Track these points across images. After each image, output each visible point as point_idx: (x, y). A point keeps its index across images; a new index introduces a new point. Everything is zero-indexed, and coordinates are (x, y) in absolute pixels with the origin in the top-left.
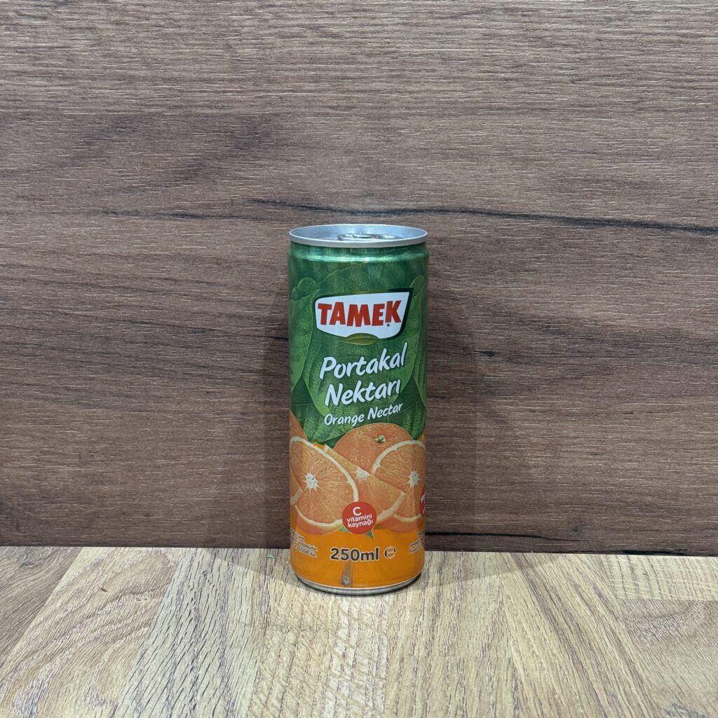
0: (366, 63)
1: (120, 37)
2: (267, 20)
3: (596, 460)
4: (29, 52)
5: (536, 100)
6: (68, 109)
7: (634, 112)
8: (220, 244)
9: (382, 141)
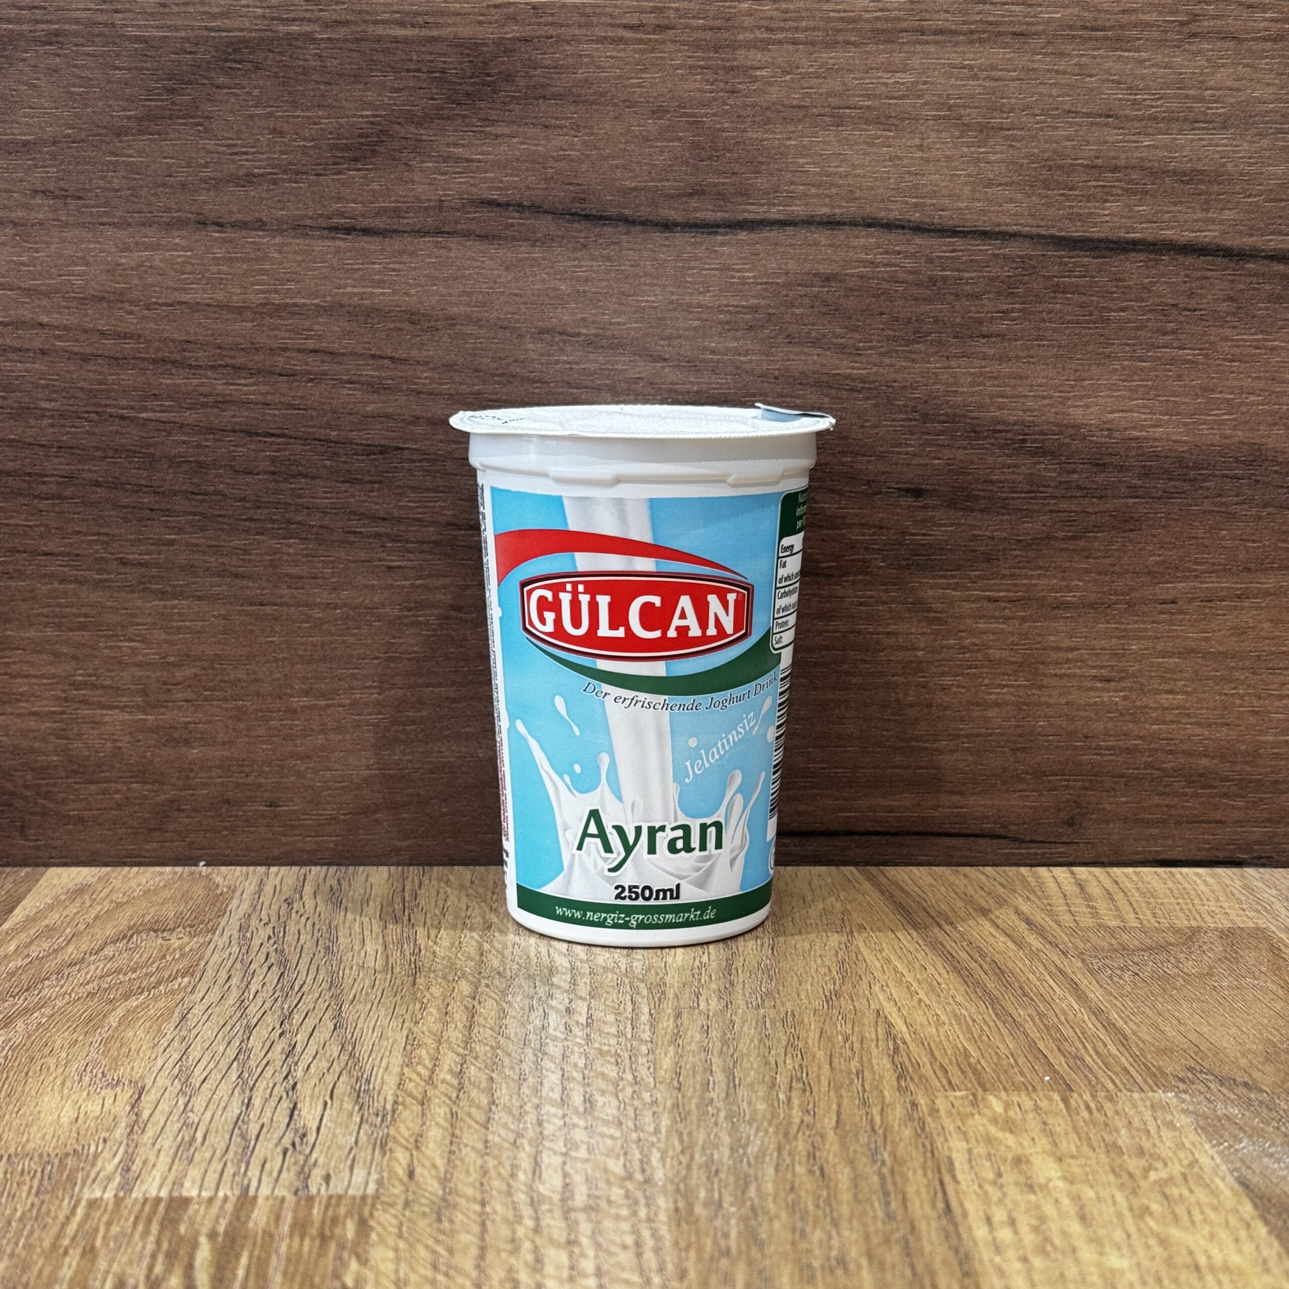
3: (1109, 691)
5: (1005, 16)
6: (133, 26)
7: (1181, 40)
8: (417, 285)
9: (722, 90)
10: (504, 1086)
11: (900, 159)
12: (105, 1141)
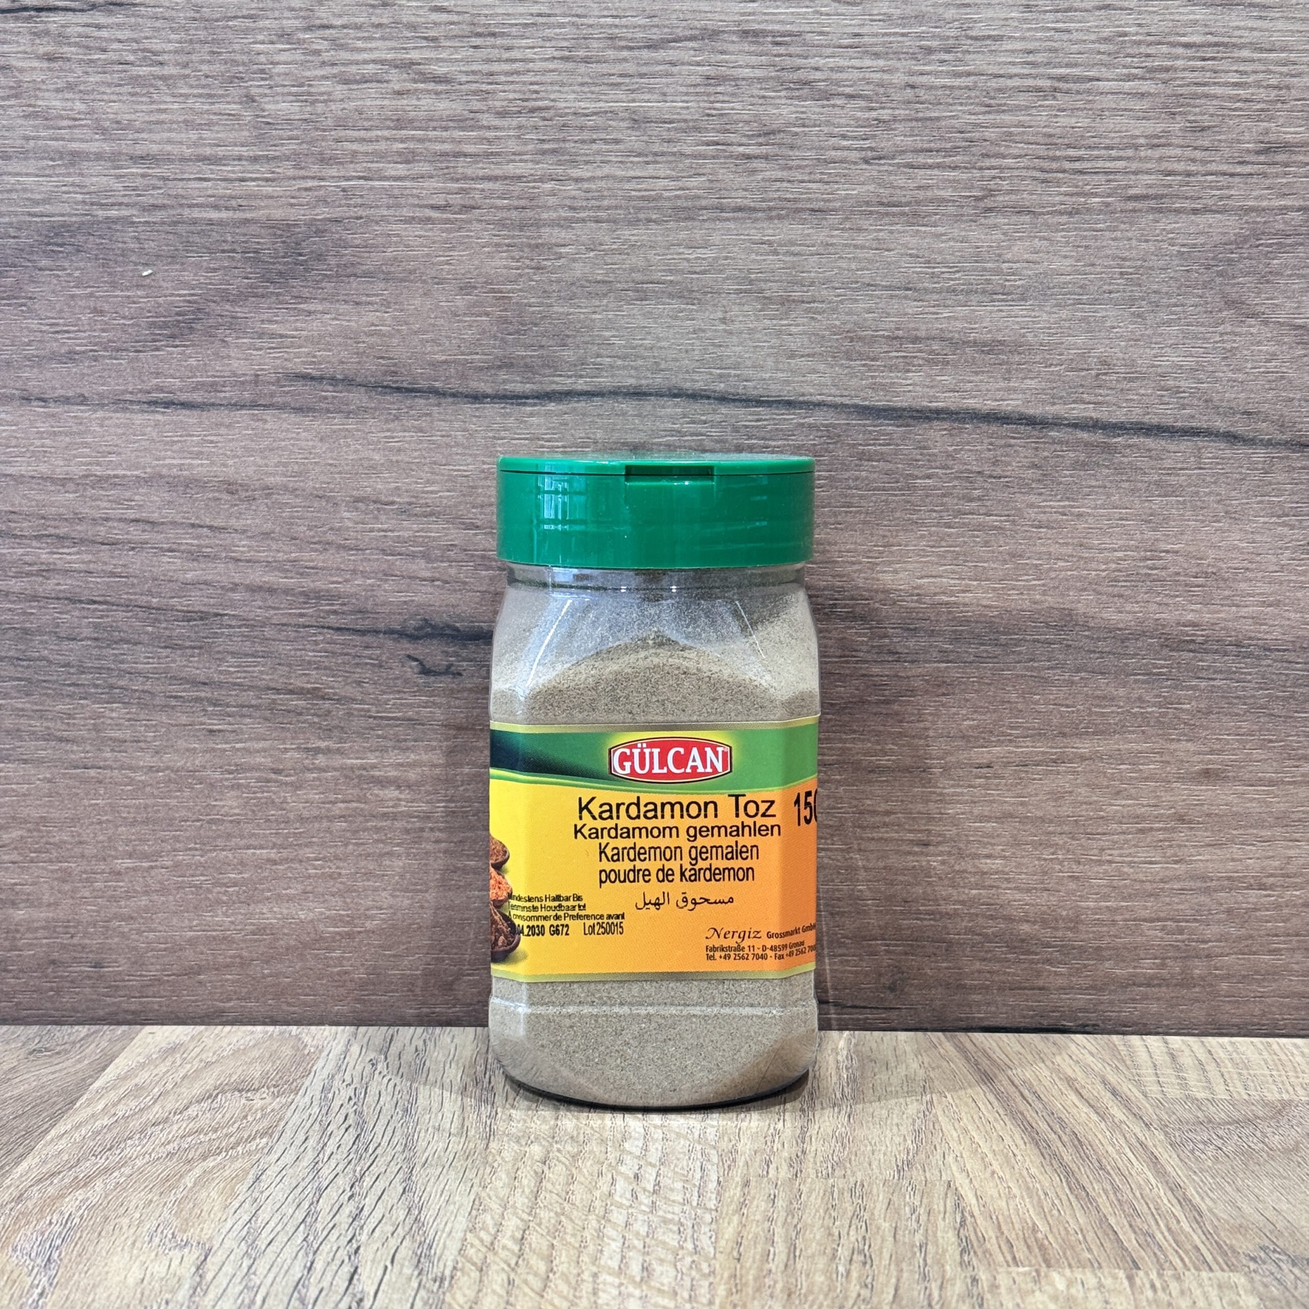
0: (496, 128)
1: (55, 83)
2: (317, 52)
3: (927, 855)
5: (802, 193)
7: (977, 215)
8: (235, 456)
9: (528, 267)
11: (704, 331)
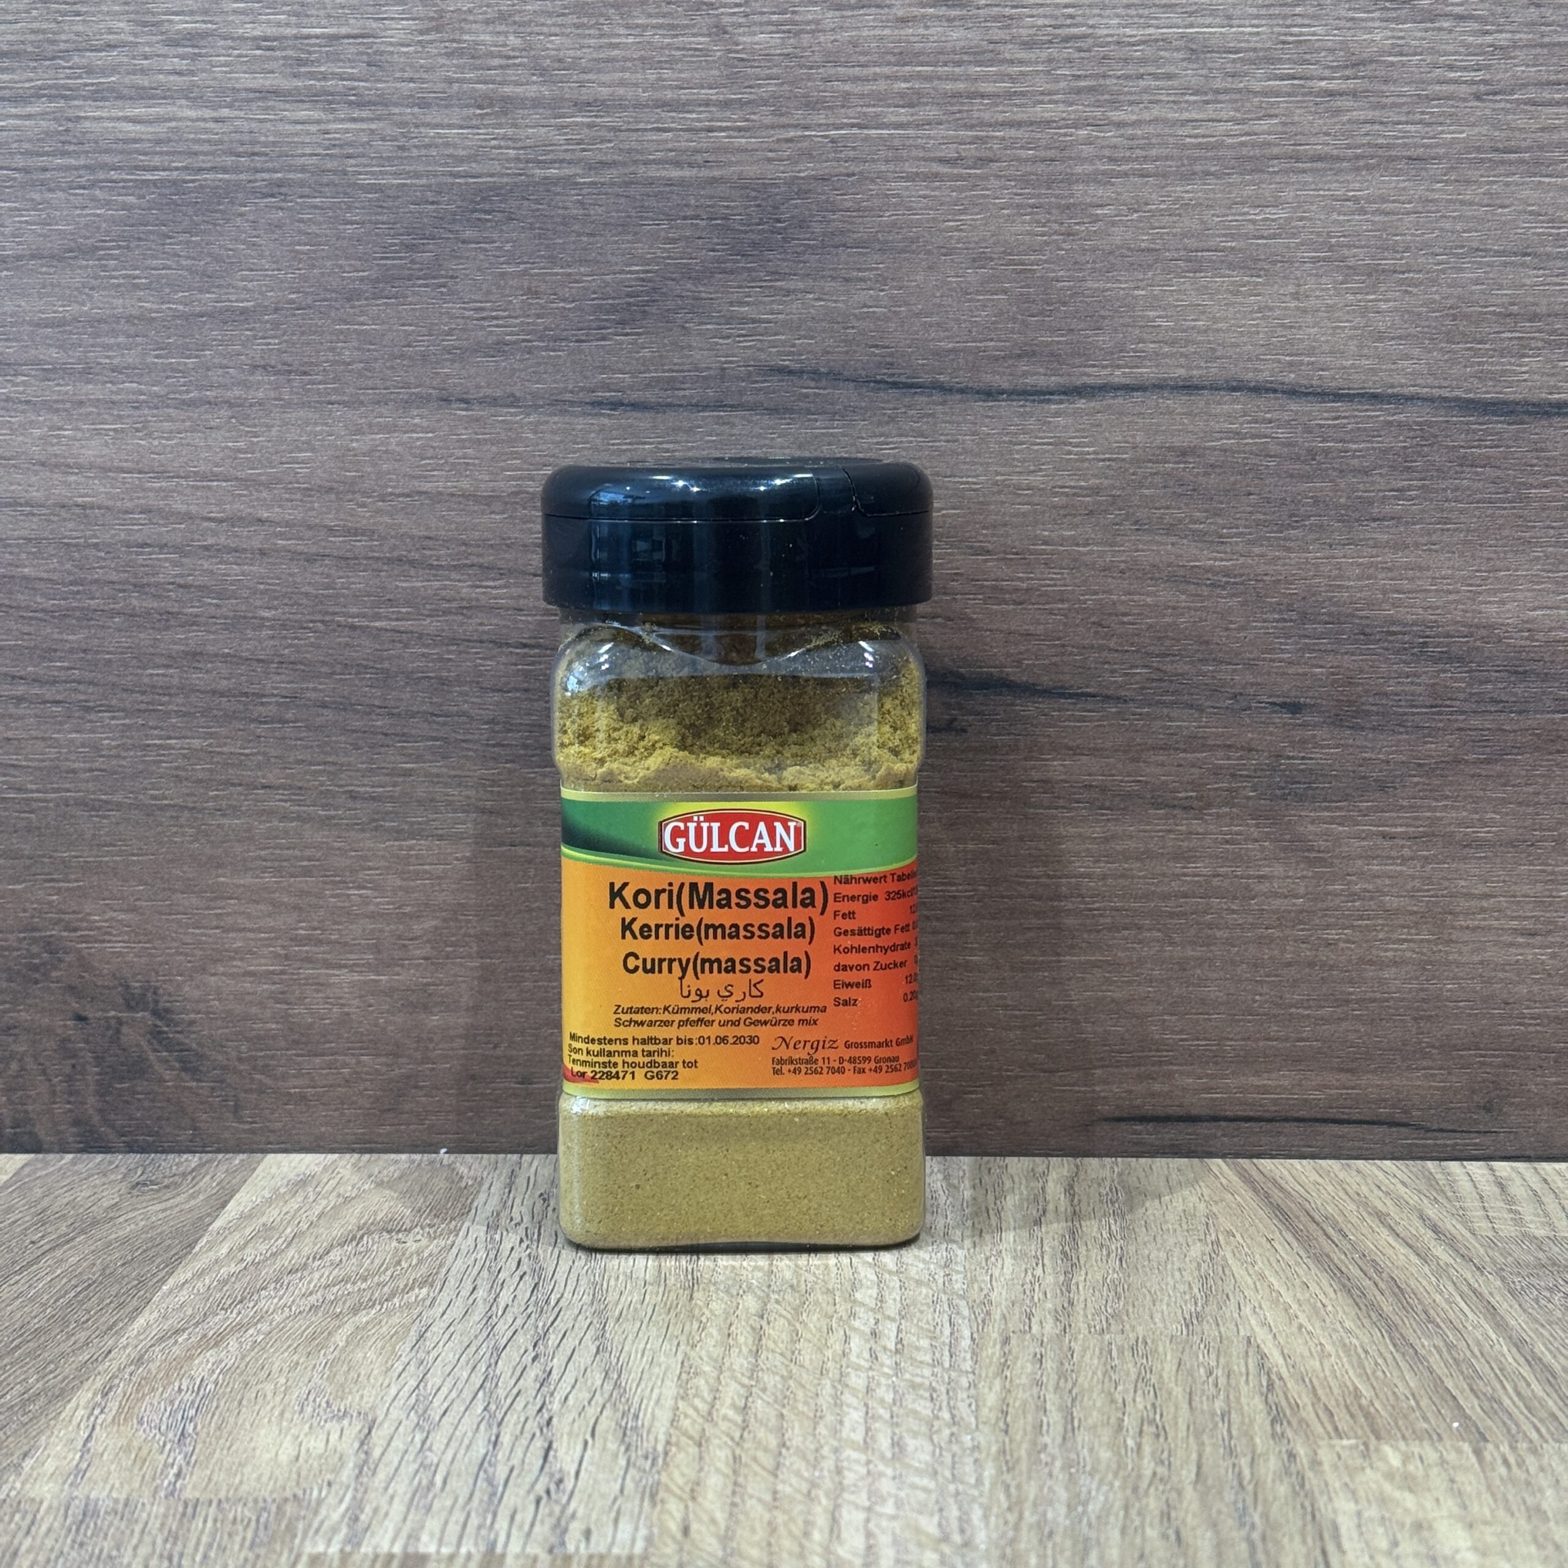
0: (1021, 62)
1: (485, 13)
3: (1534, 947)
4: (285, 49)
5: (1398, 138)
6: (366, 173)
9: (1056, 233)
10: (797, 1424)
11: (1271, 309)
12: (330, 1484)
